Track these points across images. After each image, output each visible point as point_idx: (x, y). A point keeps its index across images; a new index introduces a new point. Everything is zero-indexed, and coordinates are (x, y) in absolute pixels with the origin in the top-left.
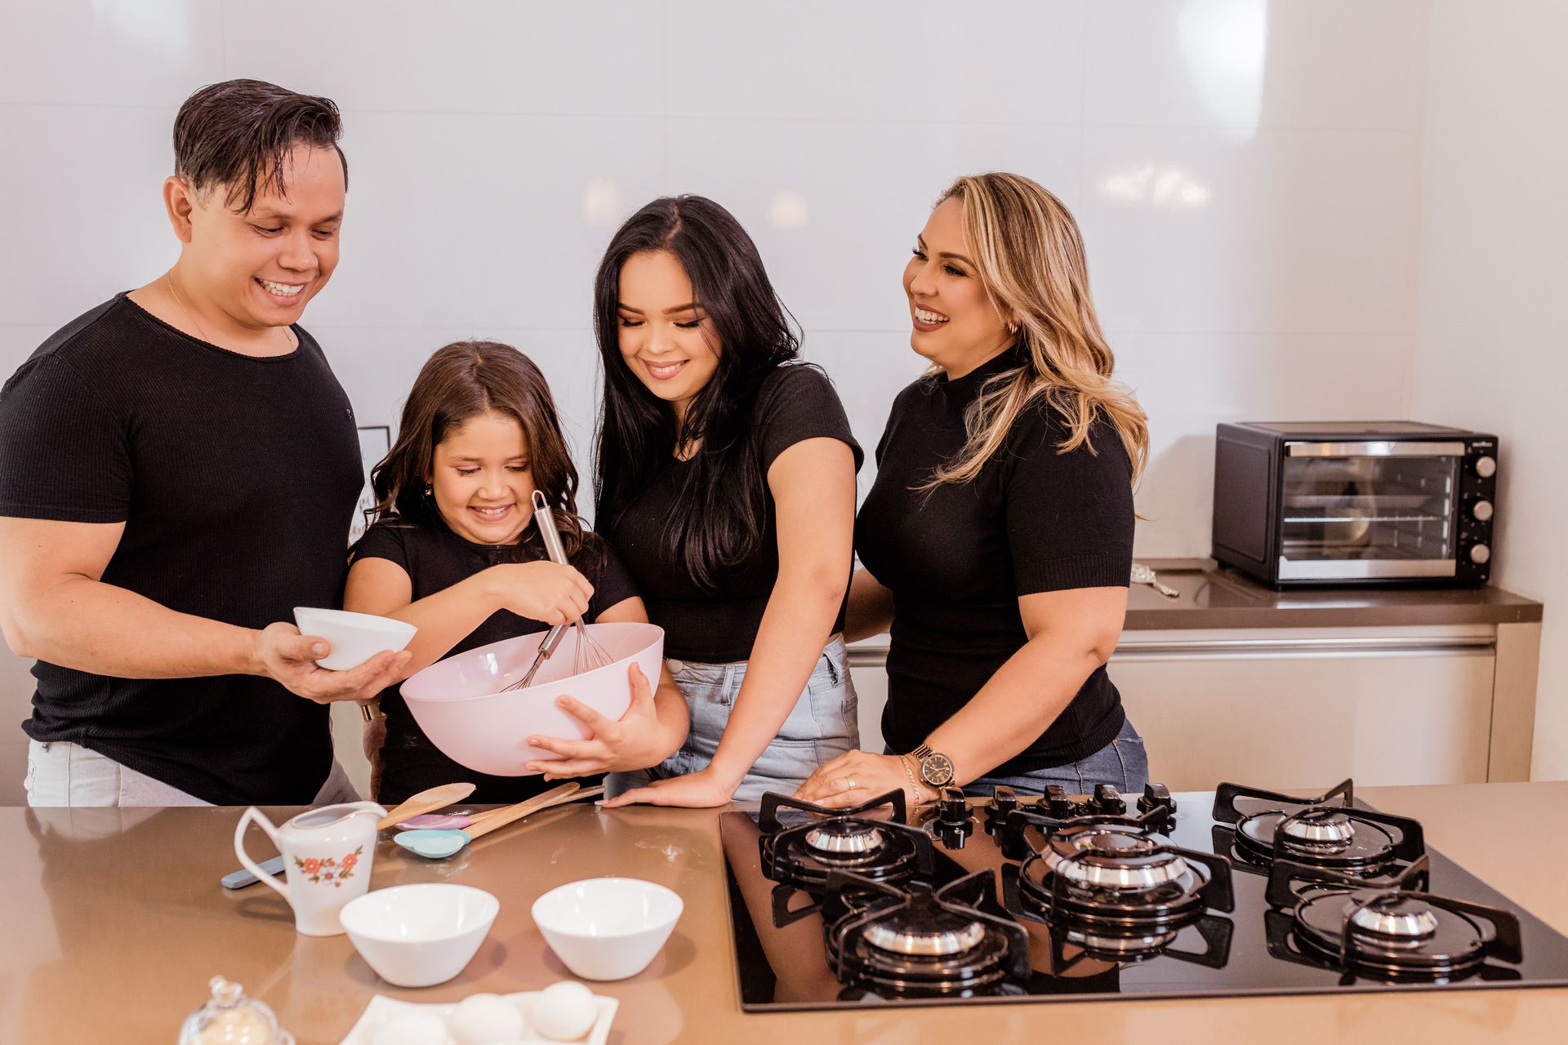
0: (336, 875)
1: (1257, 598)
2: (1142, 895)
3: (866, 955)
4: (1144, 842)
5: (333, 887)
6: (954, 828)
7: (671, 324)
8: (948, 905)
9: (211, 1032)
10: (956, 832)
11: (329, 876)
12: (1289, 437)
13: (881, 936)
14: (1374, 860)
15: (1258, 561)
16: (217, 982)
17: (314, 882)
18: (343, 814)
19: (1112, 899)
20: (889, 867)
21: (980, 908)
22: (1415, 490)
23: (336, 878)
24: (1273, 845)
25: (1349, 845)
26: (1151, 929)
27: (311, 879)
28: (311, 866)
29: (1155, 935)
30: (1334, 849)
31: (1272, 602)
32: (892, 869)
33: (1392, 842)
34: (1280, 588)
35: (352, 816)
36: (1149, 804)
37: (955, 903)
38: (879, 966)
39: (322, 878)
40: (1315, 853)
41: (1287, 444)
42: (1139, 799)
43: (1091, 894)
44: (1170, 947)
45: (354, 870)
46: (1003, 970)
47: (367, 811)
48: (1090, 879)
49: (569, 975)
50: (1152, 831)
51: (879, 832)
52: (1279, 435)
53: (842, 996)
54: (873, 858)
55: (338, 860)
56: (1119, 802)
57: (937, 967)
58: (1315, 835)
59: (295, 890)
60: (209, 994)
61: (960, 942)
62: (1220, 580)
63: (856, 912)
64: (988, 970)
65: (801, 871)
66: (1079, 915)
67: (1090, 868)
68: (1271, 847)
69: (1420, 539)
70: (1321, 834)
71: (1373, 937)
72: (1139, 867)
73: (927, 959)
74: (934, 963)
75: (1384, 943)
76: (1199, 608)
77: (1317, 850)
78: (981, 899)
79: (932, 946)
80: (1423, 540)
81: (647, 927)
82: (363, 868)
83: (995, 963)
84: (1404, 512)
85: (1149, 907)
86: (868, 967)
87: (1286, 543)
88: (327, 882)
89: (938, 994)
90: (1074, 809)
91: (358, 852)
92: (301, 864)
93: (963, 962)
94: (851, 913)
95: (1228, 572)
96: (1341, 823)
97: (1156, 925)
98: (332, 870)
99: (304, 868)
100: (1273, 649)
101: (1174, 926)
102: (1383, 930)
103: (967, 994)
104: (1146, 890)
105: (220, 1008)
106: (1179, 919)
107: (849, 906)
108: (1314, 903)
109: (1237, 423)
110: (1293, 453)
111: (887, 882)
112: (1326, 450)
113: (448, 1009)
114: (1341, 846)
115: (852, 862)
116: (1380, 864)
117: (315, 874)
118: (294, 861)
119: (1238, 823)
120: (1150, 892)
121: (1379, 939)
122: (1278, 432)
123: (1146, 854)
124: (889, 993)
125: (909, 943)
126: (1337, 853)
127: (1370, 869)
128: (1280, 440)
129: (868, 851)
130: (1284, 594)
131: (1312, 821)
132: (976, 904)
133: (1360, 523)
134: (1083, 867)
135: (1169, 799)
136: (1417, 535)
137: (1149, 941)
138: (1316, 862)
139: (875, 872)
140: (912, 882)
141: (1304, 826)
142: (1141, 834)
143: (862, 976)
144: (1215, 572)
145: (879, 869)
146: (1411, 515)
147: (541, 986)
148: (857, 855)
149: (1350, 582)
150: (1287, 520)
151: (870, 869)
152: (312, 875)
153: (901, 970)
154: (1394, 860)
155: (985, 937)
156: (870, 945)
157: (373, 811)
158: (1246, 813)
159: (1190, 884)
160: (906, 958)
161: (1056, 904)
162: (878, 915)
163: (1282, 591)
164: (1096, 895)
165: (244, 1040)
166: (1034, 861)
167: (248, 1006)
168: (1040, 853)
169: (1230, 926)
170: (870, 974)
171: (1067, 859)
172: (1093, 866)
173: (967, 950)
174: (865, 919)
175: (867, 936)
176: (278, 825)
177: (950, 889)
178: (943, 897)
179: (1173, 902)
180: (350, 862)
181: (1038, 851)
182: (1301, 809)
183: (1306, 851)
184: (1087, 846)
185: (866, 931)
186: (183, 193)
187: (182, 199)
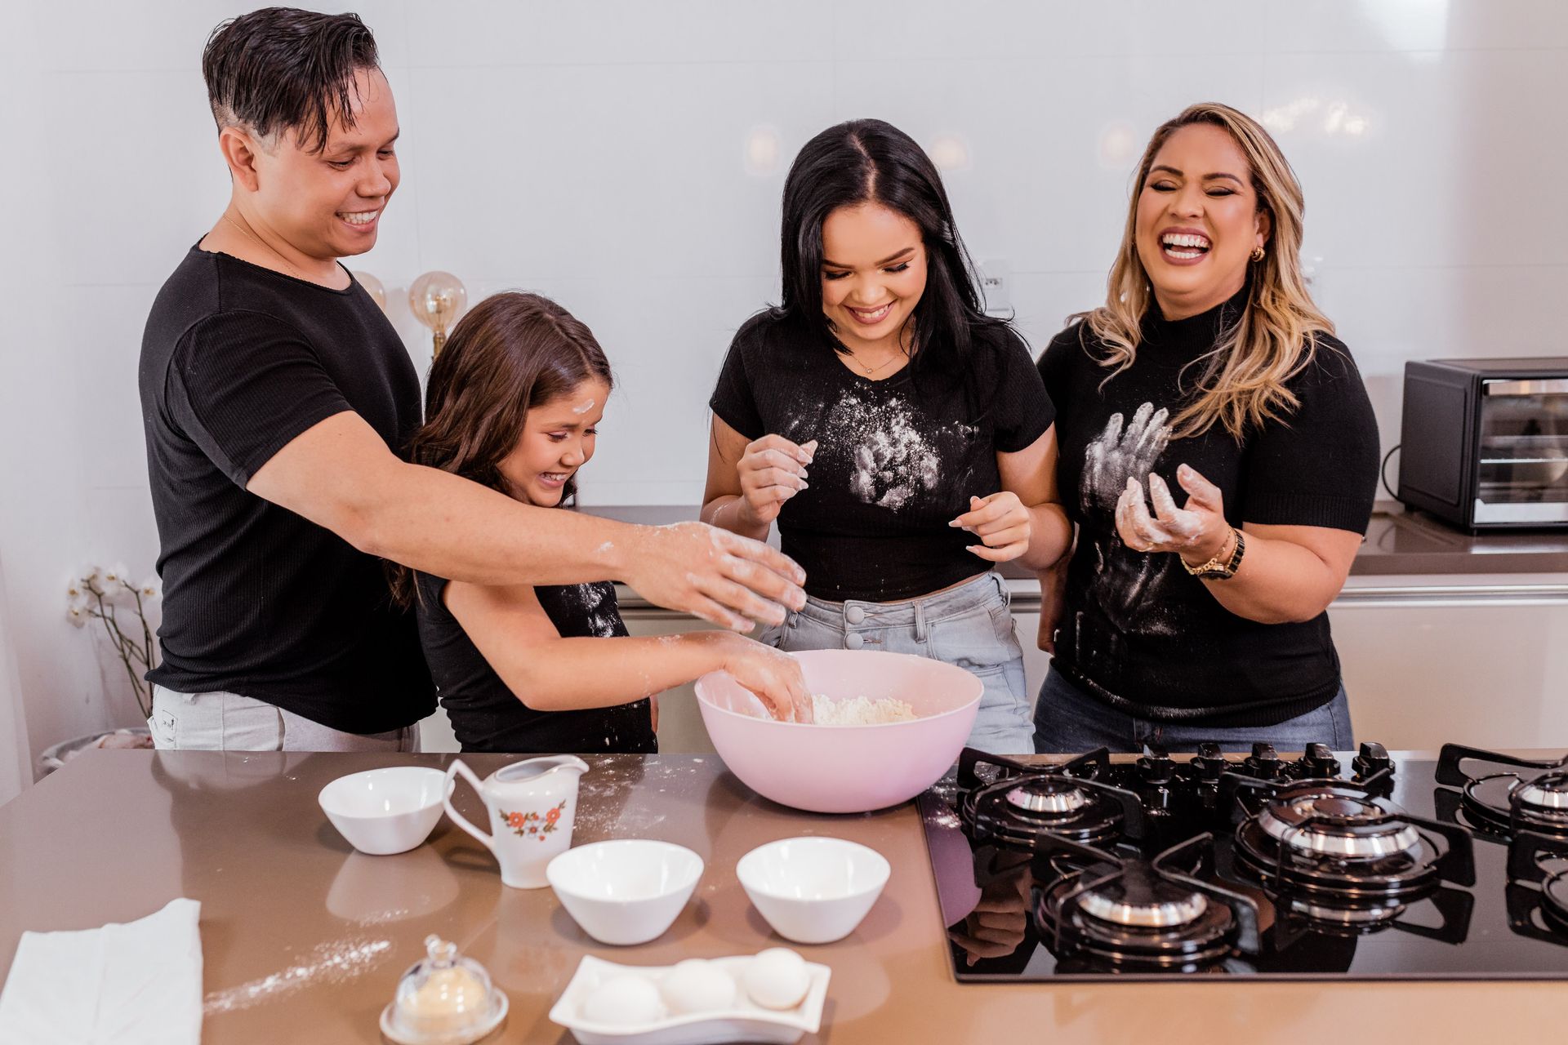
0: (541, 829)
1: (1452, 543)
2: (1371, 865)
3: (1083, 925)
4: (1369, 809)
5: (537, 840)
6: (1158, 786)
7: (881, 271)
8: (1166, 874)
9: (427, 993)
10: (1160, 791)
11: (534, 830)
12: (1487, 375)
13: (1098, 906)
15: (1451, 504)
16: (432, 941)
17: (519, 835)
18: (547, 767)
19: (1339, 868)
20: (1095, 829)
21: (1198, 876)
23: (541, 832)
24: (1510, 812)
26: (1382, 901)
27: (516, 833)
28: (516, 820)
29: (1384, 907)
31: (1466, 547)
32: (1097, 831)
34: (1475, 532)
35: (555, 770)
36: (1366, 766)
37: (1173, 872)
38: (1097, 937)
39: (527, 831)
40: (1552, 821)
41: (1485, 382)
42: (1354, 759)
43: (1315, 863)
44: (1400, 919)
45: (558, 824)
46: (1228, 944)
47: (569, 765)
48: (1314, 847)
49: (777, 938)
50: (1375, 795)
51: (1083, 792)
52: (1477, 373)
54: (1076, 818)
55: (542, 814)
56: (1333, 762)
57: (1156, 939)
58: (1553, 802)
59: (499, 841)
60: (423, 953)
61: (1181, 914)
62: (1408, 524)
63: (1066, 877)
64: (1211, 945)
65: (1003, 831)
66: (1303, 884)
67: (1314, 835)
68: (1508, 815)
70: (1561, 801)
72: (1367, 836)
73: (1147, 931)
74: (1154, 934)
76: (1384, 553)
77: (1555, 817)
78: (1199, 866)
79: (1151, 917)
81: (851, 891)
82: (566, 824)
83: (1221, 937)
85: (1377, 878)
86: (1085, 937)
87: (1483, 485)
88: (532, 835)
89: (1158, 968)
90: (1284, 769)
91: (562, 806)
92: (506, 817)
93: (1185, 934)
94: (1062, 878)
95: (1416, 514)
97: (1386, 897)
98: (536, 824)
99: (509, 822)
100: (1468, 596)
101: (1404, 899)
103: (1190, 968)
104: (1374, 859)
105: (433, 966)
106: (1411, 891)
107: (1059, 871)
108: (1562, 877)
109: (1428, 361)
110: (1492, 391)
111: (1091, 844)
112: (1525, 387)
115: (1055, 822)
117: (520, 828)
118: (499, 814)
119: (1466, 787)
120: (1378, 862)
122: (1474, 370)
123: (1375, 822)
124: (1108, 965)
125: (1126, 914)
128: (1478, 378)
129: (1072, 811)
130: (1480, 539)
131: (1548, 786)
132: (1193, 872)
133: (1559, 464)
134: (1307, 834)
135: (1388, 760)
137: (1377, 913)
138: (1555, 831)
139: (1081, 834)
140: (1119, 845)
141: (1542, 792)
142: (1366, 799)
143: (1079, 946)
144: (1401, 515)
145: (1086, 832)
147: (751, 950)
148: (1060, 815)
150: (1483, 461)
151: (1075, 832)
152: (517, 829)
153: (1116, 942)
155: (1208, 908)
156: (1085, 914)
157: (574, 765)
158: (1474, 776)
159: (1424, 856)
160: (1124, 929)
161: (1278, 872)
162: (1094, 884)
163: (1478, 535)
164: (1320, 864)
165: (460, 999)
166: (1249, 825)
167: (461, 964)
168: (1256, 816)
169: (1470, 899)
170: (1087, 945)
171: (1291, 827)
172: (1317, 833)
173: (1189, 922)
174: (1080, 887)
175: (1084, 905)
176: (482, 778)
177: (1167, 856)
178: (1162, 864)
179: (1405, 874)
180: (553, 816)
181: (1252, 815)
182: (1539, 773)
183: (1544, 820)
184: (1310, 811)
185: (1082, 900)
186: (241, 142)
187: (241, 149)
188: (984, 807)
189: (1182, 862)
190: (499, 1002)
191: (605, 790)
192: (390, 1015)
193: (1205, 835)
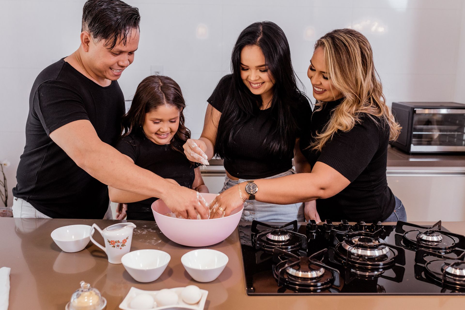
0: (120, 246)
1: (404, 157)
2: (375, 258)
3: (287, 278)
4: (375, 241)
5: (119, 249)
7: (258, 71)
8: (313, 262)
9: (80, 298)
10: (313, 234)
11: (118, 246)
12: (416, 107)
13: (292, 271)
14: (449, 248)
15: (404, 145)
16: (82, 283)
18: (123, 226)
19: (365, 259)
21: (323, 262)
22: (455, 124)
23: (120, 247)
24: (417, 242)
25: (440, 242)
26: (377, 270)
27: (113, 247)
28: (113, 243)
30: (436, 244)
31: (408, 159)
32: (293, 247)
33: (455, 242)
34: (411, 154)
35: (125, 227)
37: (315, 261)
38: (291, 281)
39: (116, 246)
40: (429, 245)
41: (415, 109)
43: (358, 258)
44: (383, 275)
45: (126, 244)
46: (331, 283)
47: (130, 226)
48: (358, 253)
49: (193, 281)
51: (289, 235)
53: (279, 291)
54: (287, 243)
55: (121, 241)
57: (309, 282)
58: (429, 239)
59: (107, 249)
60: (79, 286)
61: (317, 274)
64: (325, 284)
65: (265, 246)
66: (354, 264)
67: (358, 249)
68: (416, 243)
69: (456, 139)
70: (432, 239)
71: (451, 276)
73: (306, 279)
74: (309, 280)
75: (455, 278)
77: (430, 244)
78: (323, 259)
79: (308, 275)
80: (456, 140)
81: (216, 267)
82: (129, 243)
83: (329, 281)
84: (451, 131)
85: (376, 263)
86: (287, 281)
87: (413, 140)
88: (117, 248)
89: (310, 291)
90: (350, 227)
91: (127, 238)
92: (110, 242)
93: (318, 280)
94: (282, 262)
95: (394, 148)
96: (438, 236)
97: (380, 268)
98: (119, 244)
99: (110, 243)
101: (384, 269)
102: (455, 274)
103: (319, 291)
105: (83, 291)
106: (387, 267)
107: (281, 260)
108: (431, 263)
110: (417, 112)
111: (291, 251)
112: (427, 111)
113: (154, 293)
114: (438, 243)
115: (281, 244)
116: (451, 249)
117: (114, 245)
118: (108, 241)
119: (404, 234)
120: (377, 257)
121: (453, 276)
122: (411, 105)
123: (376, 246)
124: (294, 290)
125: (300, 274)
126: (436, 245)
127: (448, 251)
128: (412, 108)
129: (286, 240)
130: (412, 156)
131: (428, 234)
132: (321, 261)
133: (436, 134)
134: (356, 249)
136: (455, 138)
137: (376, 273)
138: (429, 248)
140: (300, 251)
141: (426, 236)
143: (285, 284)
145: (289, 247)
146: (454, 132)
148: (282, 241)
149: (433, 153)
150: (414, 133)
151: (286, 247)
152: (113, 246)
153: (297, 283)
154: (456, 248)
155: (325, 272)
156: (288, 274)
157: (132, 226)
158: (406, 231)
159: (391, 256)
160: (299, 279)
161: (347, 260)
162: (291, 265)
163: (412, 155)
164: (360, 258)
165: (91, 301)
166: (339, 245)
167: (92, 290)
168: (341, 243)
169: (404, 269)
170: (288, 283)
171: (351, 247)
172: (359, 249)
173: (319, 277)
174: (287, 265)
175: (287, 271)
176: (102, 229)
177: (313, 256)
178: (311, 258)
179: (385, 261)
180: (124, 241)
181: (340, 242)
182: (425, 230)
183: (426, 244)
184: (357, 242)
185: (287, 270)
186: (88, 37)
187: (87, 38)
188: (259, 239)
189: (318, 258)
190: (104, 301)
191: (143, 232)
192: (69, 306)
193: (325, 249)
